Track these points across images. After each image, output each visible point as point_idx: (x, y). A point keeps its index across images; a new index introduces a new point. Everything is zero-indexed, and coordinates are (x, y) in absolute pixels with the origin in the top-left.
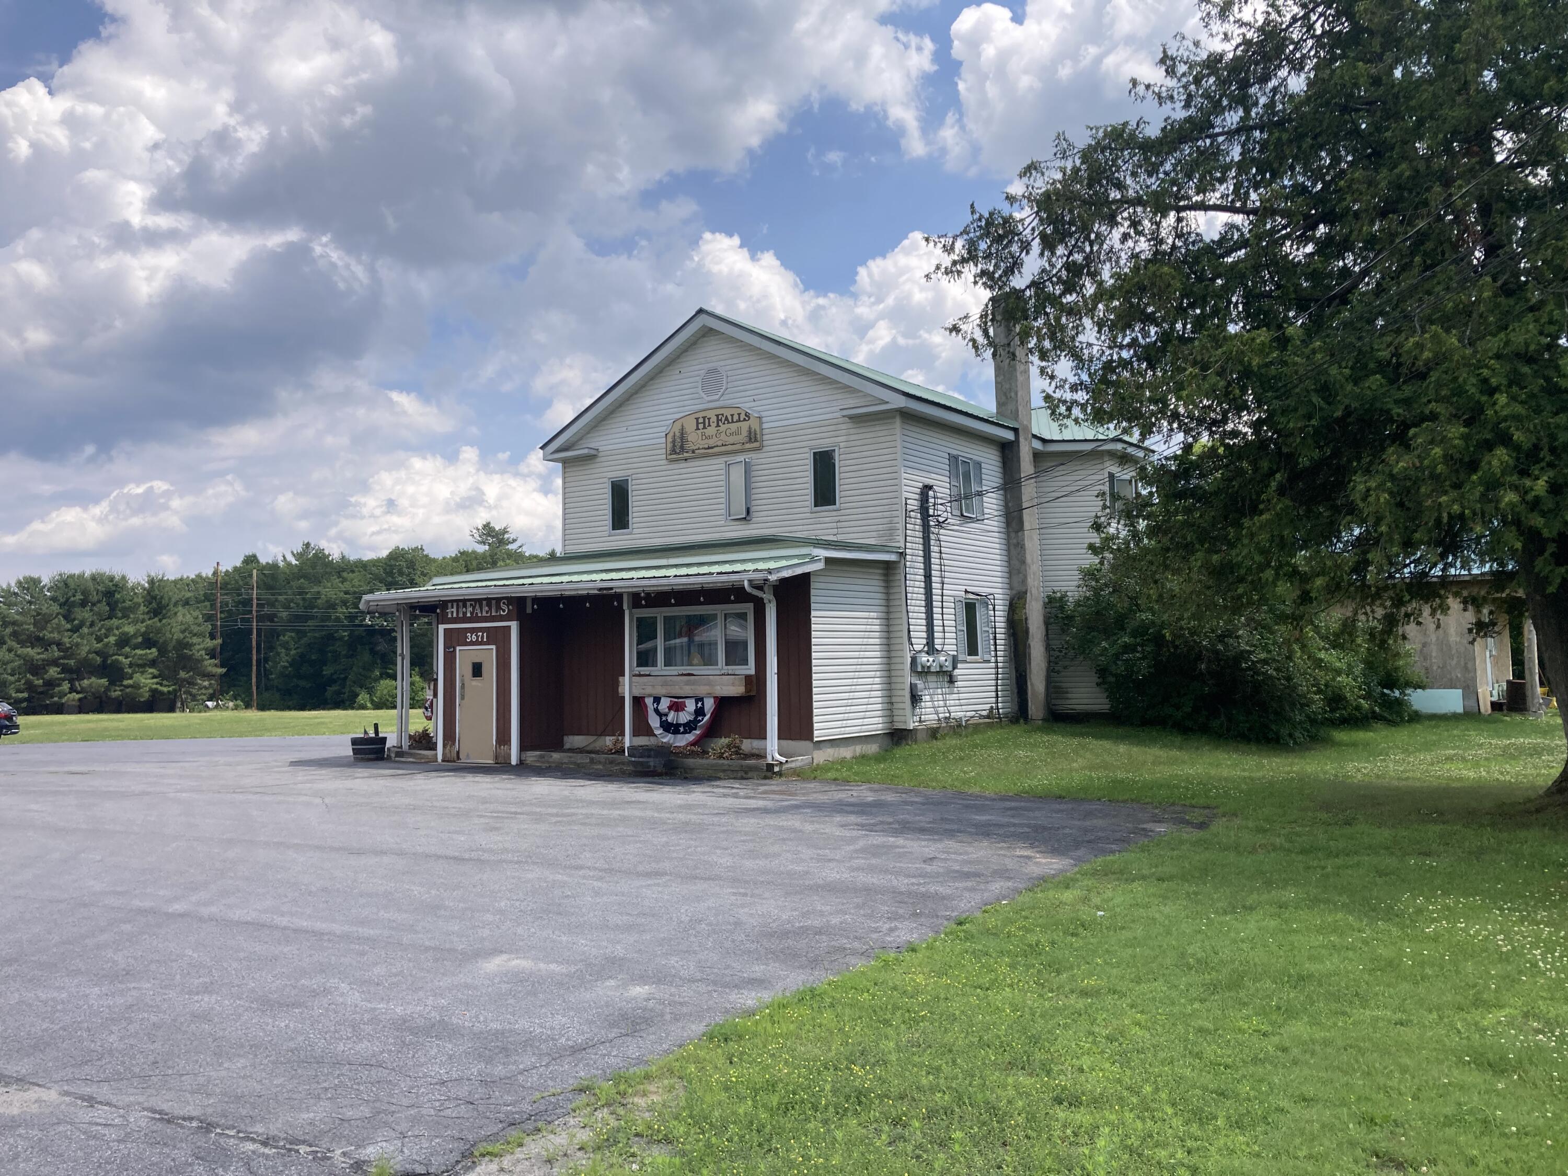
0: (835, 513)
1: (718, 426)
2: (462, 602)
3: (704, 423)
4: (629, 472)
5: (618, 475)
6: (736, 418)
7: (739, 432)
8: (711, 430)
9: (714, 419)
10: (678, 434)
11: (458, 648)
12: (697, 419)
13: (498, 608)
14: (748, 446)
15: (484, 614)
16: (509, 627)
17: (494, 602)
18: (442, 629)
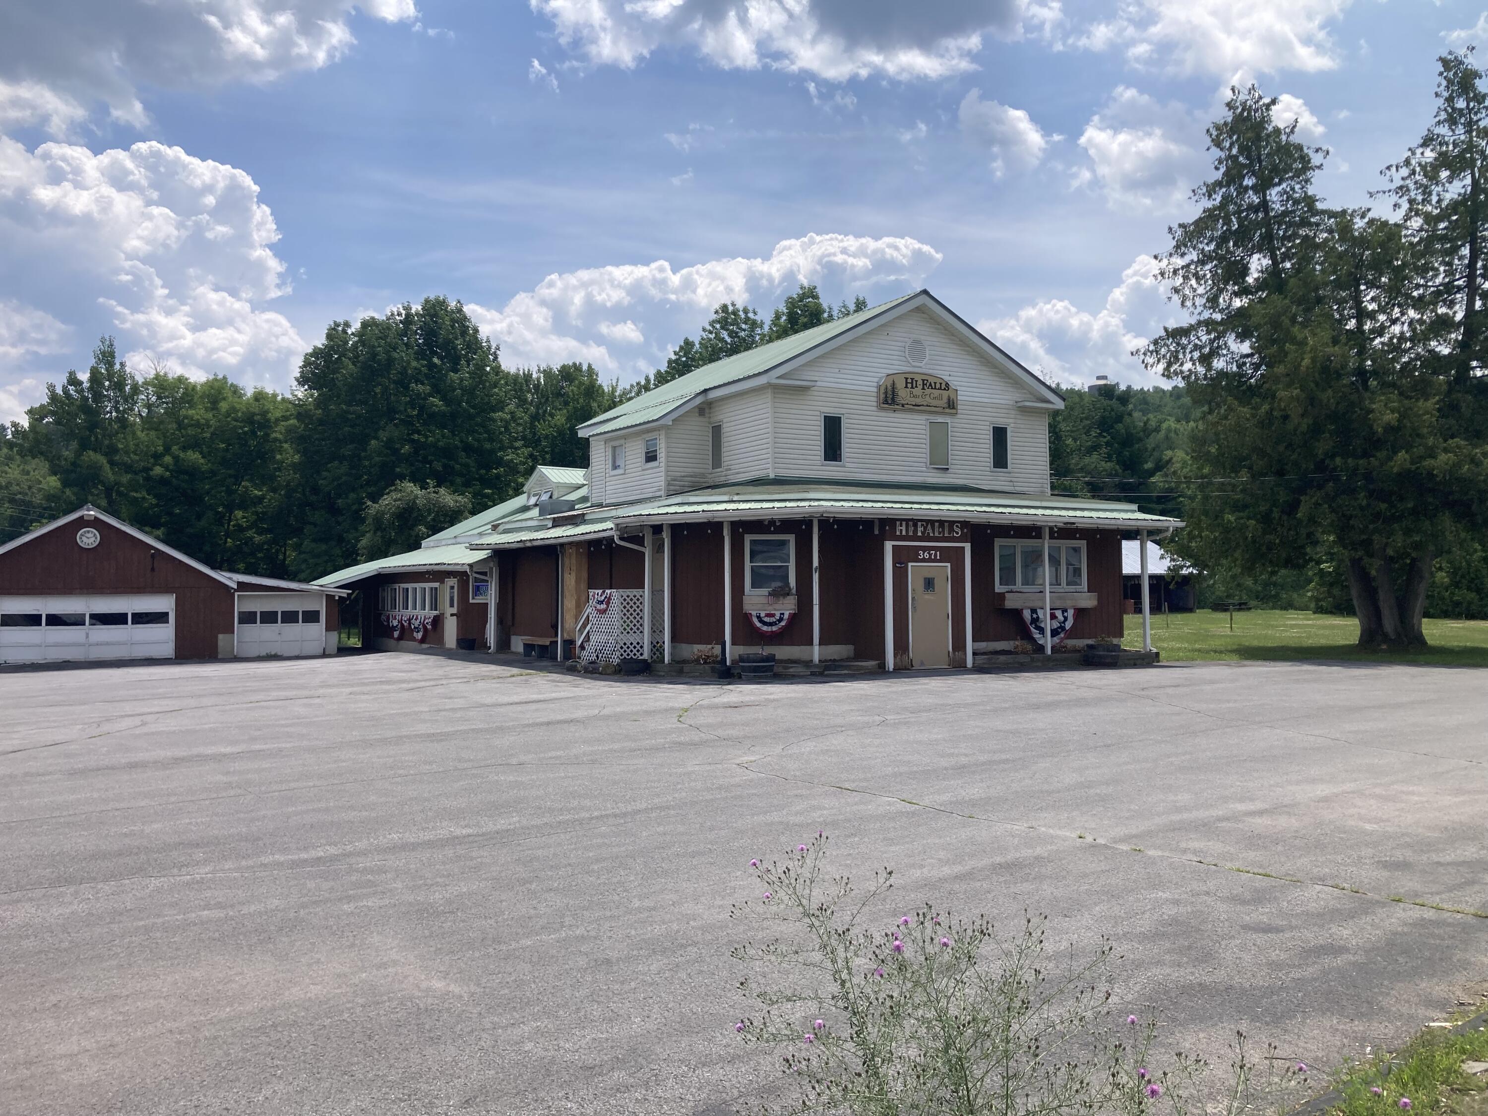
0: (1007, 475)
1: (923, 389)
2: (913, 522)
3: (912, 383)
4: (843, 411)
5: (832, 411)
6: (938, 386)
7: (940, 398)
8: (918, 391)
9: (920, 382)
10: (890, 388)
11: (910, 564)
12: (907, 379)
13: (951, 530)
14: (947, 411)
15: (937, 534)
16: (963, 548)
17: (946, 524)
18: (889, 546)
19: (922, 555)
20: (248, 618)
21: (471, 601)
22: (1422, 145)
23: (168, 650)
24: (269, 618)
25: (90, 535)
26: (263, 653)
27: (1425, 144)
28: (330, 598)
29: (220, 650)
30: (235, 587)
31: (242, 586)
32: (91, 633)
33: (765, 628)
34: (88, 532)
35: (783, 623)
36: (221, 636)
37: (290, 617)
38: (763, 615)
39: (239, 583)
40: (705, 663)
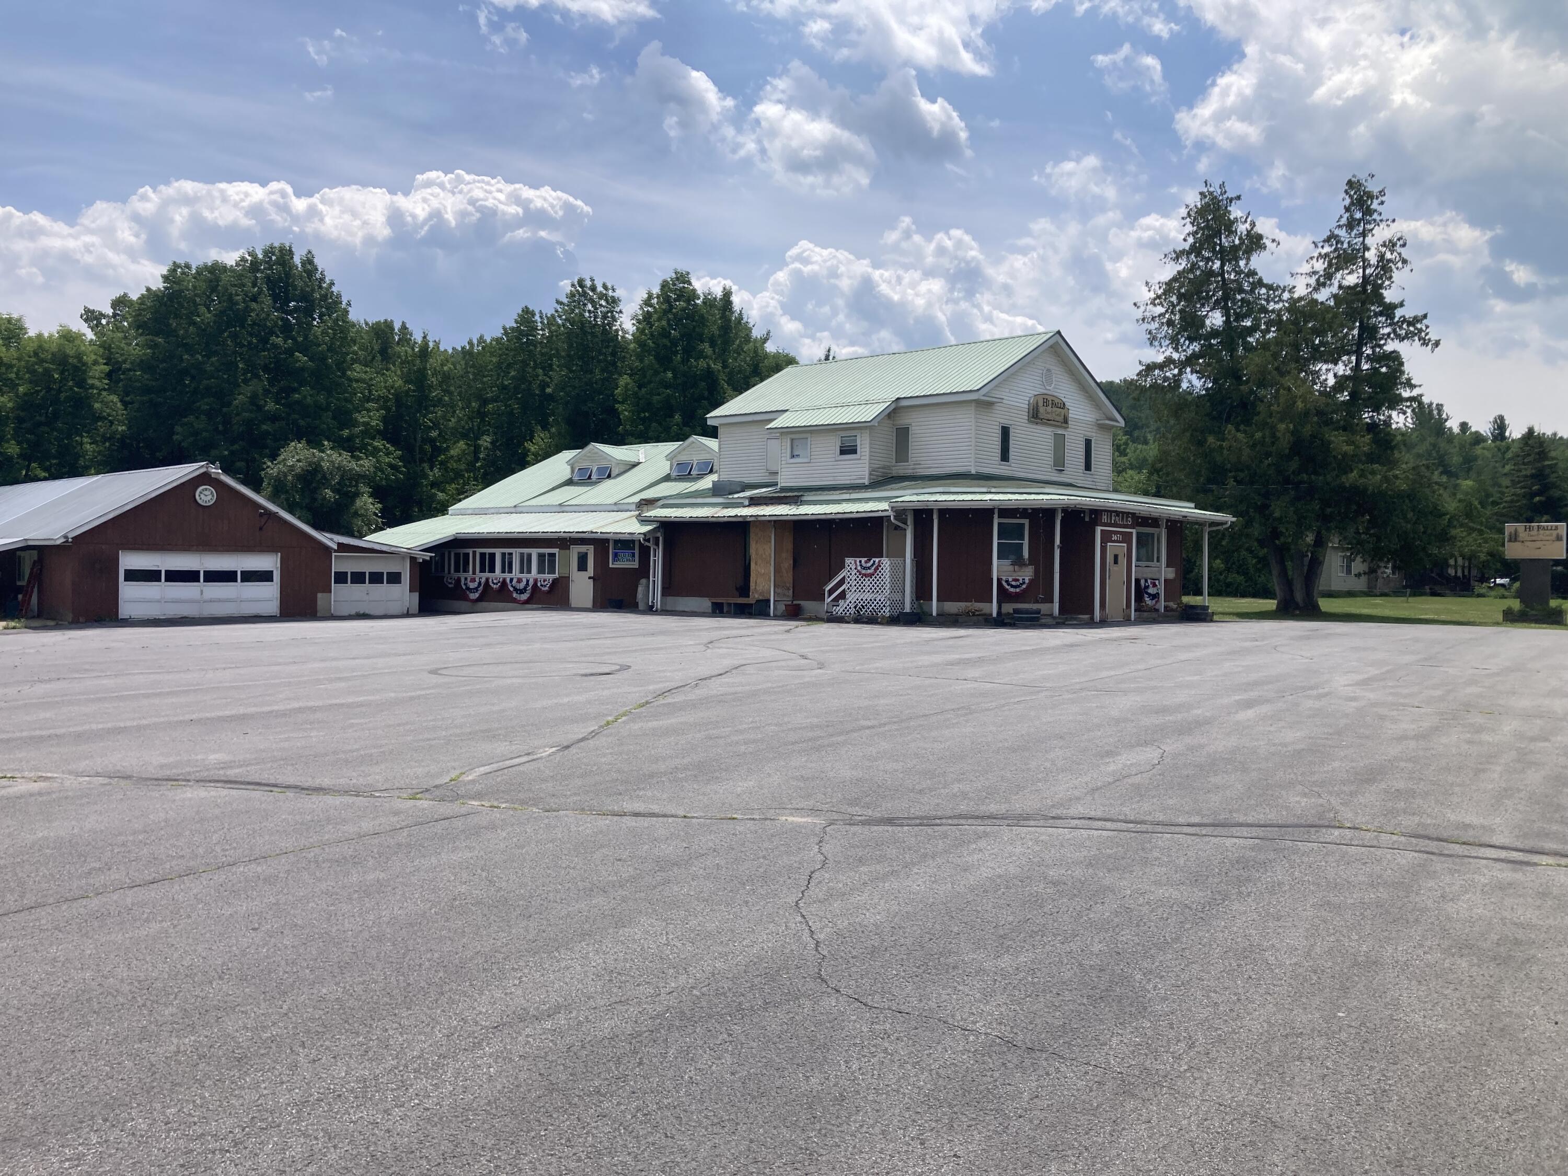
0: (1091, 475)
1: (1052, 407)
2: (1110, 513)
3: (1046, 402)
4: (1011, 423)
5: (1006, 422)
6: (1059, 405)
7: (1060, 415)
8: (1049, 409)
9: (1050, 402)
10: (1035, 406)
11: (1108, 544)
12: (1044, 399)
13: (1127, 519)
14: (1064, 425)
15: (1120, 522)
16: (1132, 533)
17: (1125, 515)
18: (1099, 529)
19: (1114, 538)
20: (341, 578)
21: (611, 566)
22: (1324, 241)
23: (273, 608)
24: (358, 578)
25: (207, 493)
26: (353, 613)
27: (1328, 240)
28: (413, 559)
29: (319, 608)
30: (336, 547)
31: (342, 547)
32: (205, 589)
33: (1012, 590)
34: (206, 489)
35: (1024, 586)
36: (319, 595)
37: (376, 578)
38: (1010, 579)
39: (339, 544)
40: (974, 615)
